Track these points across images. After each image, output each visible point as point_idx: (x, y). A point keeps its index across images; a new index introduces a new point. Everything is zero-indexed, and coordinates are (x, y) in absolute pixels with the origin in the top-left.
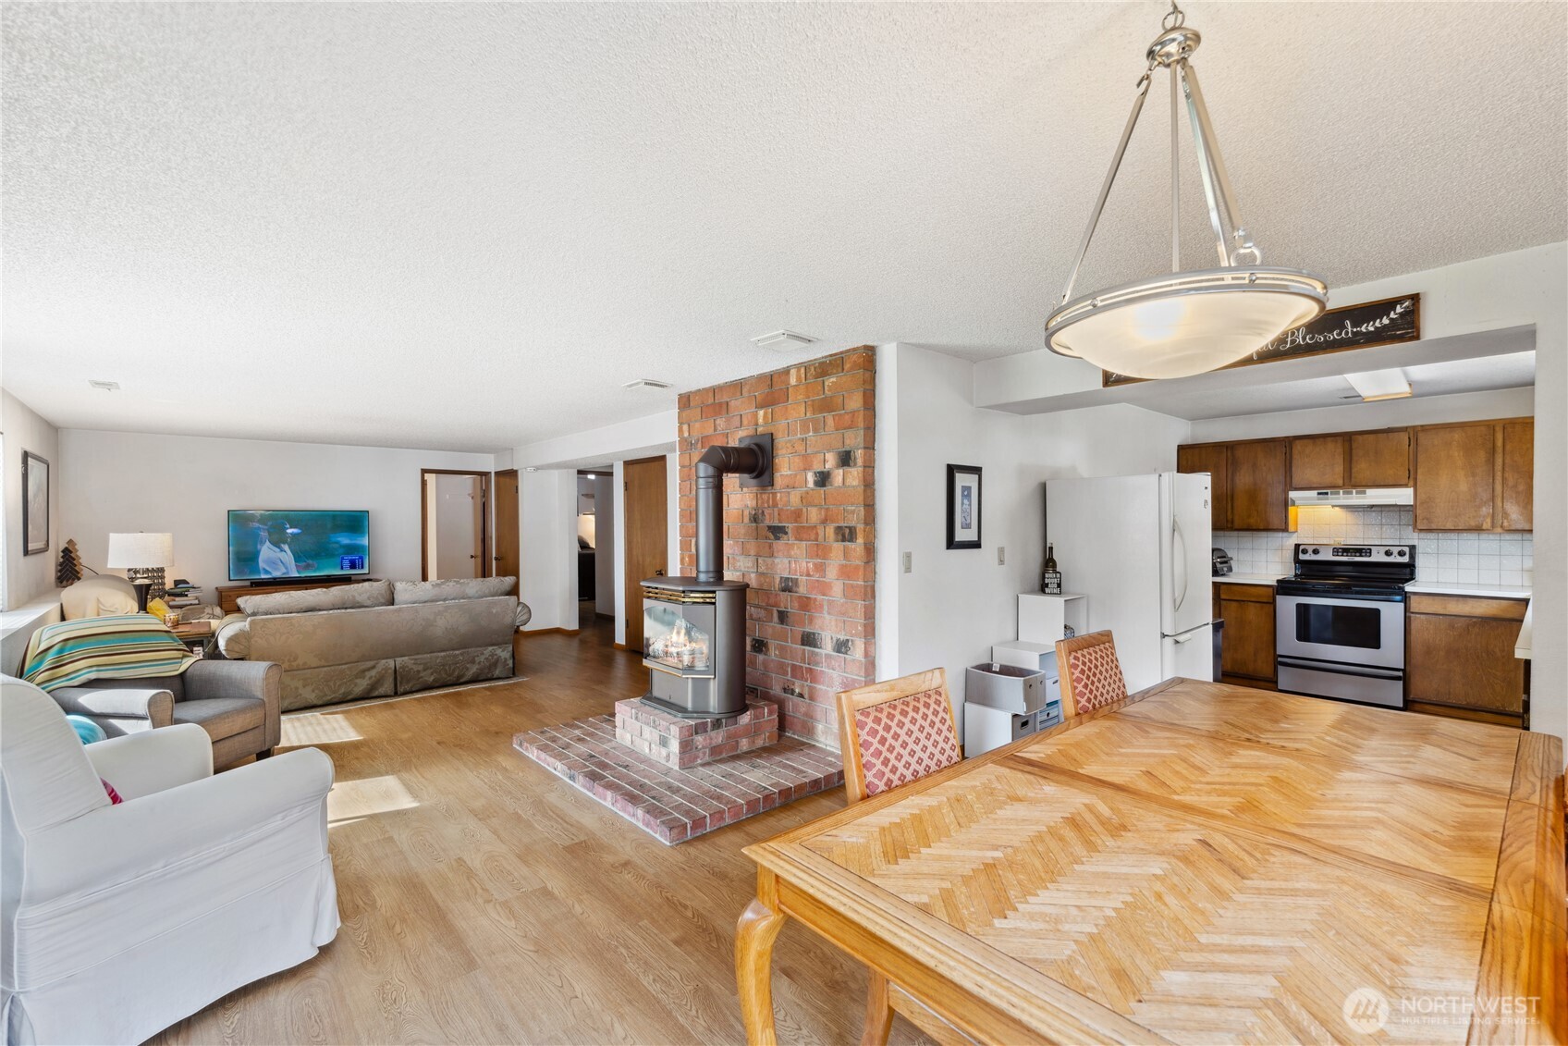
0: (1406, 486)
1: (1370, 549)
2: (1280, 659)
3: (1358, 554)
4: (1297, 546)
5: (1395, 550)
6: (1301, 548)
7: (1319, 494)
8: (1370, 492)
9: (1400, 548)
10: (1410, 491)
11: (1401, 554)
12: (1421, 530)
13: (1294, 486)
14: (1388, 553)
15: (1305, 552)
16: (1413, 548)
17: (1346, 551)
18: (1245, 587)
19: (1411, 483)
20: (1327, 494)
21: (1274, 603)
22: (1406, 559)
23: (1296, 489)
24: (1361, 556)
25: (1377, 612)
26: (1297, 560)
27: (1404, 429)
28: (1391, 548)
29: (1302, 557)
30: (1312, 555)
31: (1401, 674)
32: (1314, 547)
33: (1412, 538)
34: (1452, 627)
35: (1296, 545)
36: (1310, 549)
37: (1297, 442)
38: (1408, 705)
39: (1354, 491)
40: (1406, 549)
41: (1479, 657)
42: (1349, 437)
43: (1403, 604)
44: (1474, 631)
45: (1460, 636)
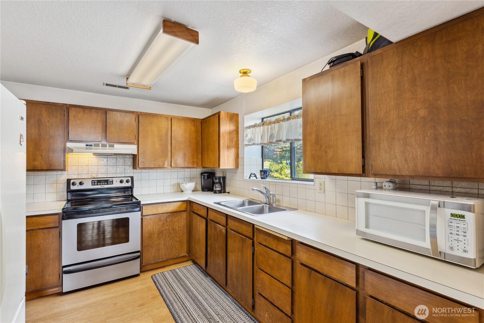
0: (132, 143)
1: (113, 180)
2: (64, 269)
3: (106, 183)
5: (125, 179)
6: (72, 181)
7: (87, 145)
8: (116, 146)
9: (127, 178)
10: (135, 147)
11: (127, 181)
12: (140, 168)
13: (70, 139)
14: (121, 182)
15: (74, 184)
16: (132, 178)
17: (99, 182)
18: (34, 219)
19: (136, 143)
20: (91, 145)
21: (59, 227)
22: (129, 184)
23: (71, 141)
24: (108, 184)
25: (127, 220)
26: (69, 191)
28: (123, 178)
29: (73, 188)
30: (79, 186)
31: (139, 254)
32: (80, 181)
33: (130, 172)
34: (160, 219)
35: (68, 180)
36: (77, 182)
37: (73, 108)
38: (143, 270)
39: (108, 145)
40: (130, 179)
41: (170, 233)
42: (105, 111)
43: (140, 212)
44: (169, 220)
45: (163, 224)
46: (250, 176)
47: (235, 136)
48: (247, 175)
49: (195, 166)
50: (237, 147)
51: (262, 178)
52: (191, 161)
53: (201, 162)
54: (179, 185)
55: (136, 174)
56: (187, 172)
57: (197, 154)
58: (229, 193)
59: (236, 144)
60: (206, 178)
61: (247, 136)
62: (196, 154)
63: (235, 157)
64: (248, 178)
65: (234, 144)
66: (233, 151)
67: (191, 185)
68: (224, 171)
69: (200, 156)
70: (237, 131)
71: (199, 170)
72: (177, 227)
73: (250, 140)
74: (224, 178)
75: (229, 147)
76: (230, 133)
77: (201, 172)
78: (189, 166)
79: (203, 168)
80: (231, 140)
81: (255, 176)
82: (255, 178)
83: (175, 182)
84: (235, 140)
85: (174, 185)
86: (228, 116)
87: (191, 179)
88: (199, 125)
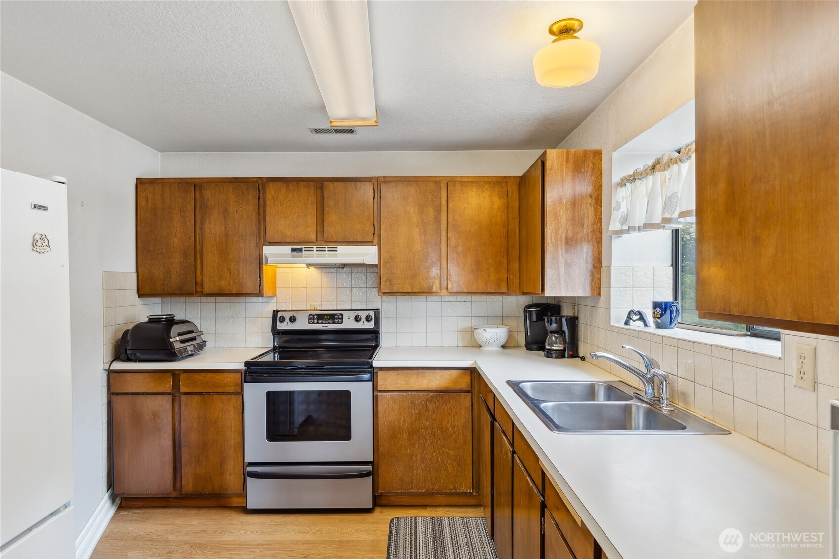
0: (370, 243)
1: (342, 315)
2: (249, 469)
3: (331, 321)
4: (275, 313)
5: (363, 315)
6: (279, 315)
7: (293, 250)
8: (341, 249)
9: (367, 313)
10: (374, 249)
11: (368, 319)
12: (385, 293)
13: (268, 239)
14: (357, 319)
15: (282, 320)
16: (377, 312)
17: (321, 317)
18: (209, 375)
19: (376, 241)
20: (300, 250)
21: (241, 393)
22: (371, 325)
23: (271, 243)
24: (334, 323)
25: (347, 394)
26: (275, 332)
27: (369, 180)
28: (360, 313)
29: (280, 326)
30: (290, 323)
31: (369, 467)
32: (291, 314)
33: (377, 301)
34: (413, 404)
35: (274, 311)
36: (287, 316)
37: (271, 184)
39: (326, 247)
40: (372, 314)
41: (434, 436)
42: (319, 185)
43: (371, 383)
44: (432, 406)
45: (420, 413)
46: (629, 318)
47: (591, 210)
48: (618, 317)
49: (504, 289)
50: (597, 238)
51: (659, 326)
52: (493, 277)
53: (518, 281)
54: (473, 330)
55: (388, 307)
56: (496, 303)
57: (508, 262)
58: (583, 359)
59: (593, 231)
60: (534, 318)
61: (619, 206)
62: (505, 261)
63: (590, 266)
64: (622, 325)
65: (587, 230)
66: (585, 251)
67: (494, 334)
68: (575, 301)
69: (515, 265)
70: (597, 199)
71: (524, 300)
72: (449, 426)
73: (625, 219)
74: (573, 322)
75: (570, 243)
76: (575, 203)
77: (528, 304)
78: (489, 290)
79: (524, 293)
80: (576, 221)
81: (642, 318)
82: (641, 323)
83: (466, 323)
84: (589, 220)
85: (464, 331)
86: (567, 161)
87: (501, 319)
88: (513, 189)
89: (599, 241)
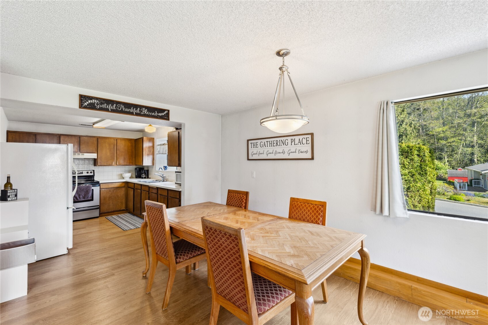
0: (95, 153)
1: (83, 172)
5: (89, 172)
8: (85, 154)
9: (91, 171)
10: (96, 154)
11: (91, 173)
12: (99, 166)
16: (94, 171)
19: (96, 152)
22: (92, 174)
24: (80, 174)
27: (94, 137)
28: (88, 171)
31: (99, 207)
33: (92, 168)
34: (110, 191)
37: (62, 136)
38: (101, 215)
39: (81, 154)
40: (92, 171)
41: (116, 198)
42: (80, 137)
43: (99, 187)
44: (115, 191)
45: (112, 193)
46: (159, 169)
47: (152, 149)
48: (157, 169)
49: (131, 164)
50: (153, 154)
51: (164, 170)
52: (128, 162)
53: (134, 162)
54: (121, 175)
55: (96, 169)
56: (127, 168)
57: (132, 158)
58: (150, 178)
59: (153, 153)
60: (138, 171)
61: (158, 149)
62: (131, 158)
63: (152, 160)
64: (158, 170)
65: (151, 153)
66: (151, 157)
67: (129, 175)
68: (148, 167)
69: (134, 159)
70: (153, 147)
71: (134, 167)
72: (119, 195)
73: (159, 152)
74: (148, 171)
75: (148, 155)
76: (149, 147)
77: (135, 168)
78: (127, 164)
79: (136, 165)
80: (149, 151)
81: (162, 169)
82: (162, 170)
83: (120, 173)
84: (152, 151)
85: (119, 175)
86: (148, 139)
87: (129, 172)
88: (133, 142)
89: (154, 155)
